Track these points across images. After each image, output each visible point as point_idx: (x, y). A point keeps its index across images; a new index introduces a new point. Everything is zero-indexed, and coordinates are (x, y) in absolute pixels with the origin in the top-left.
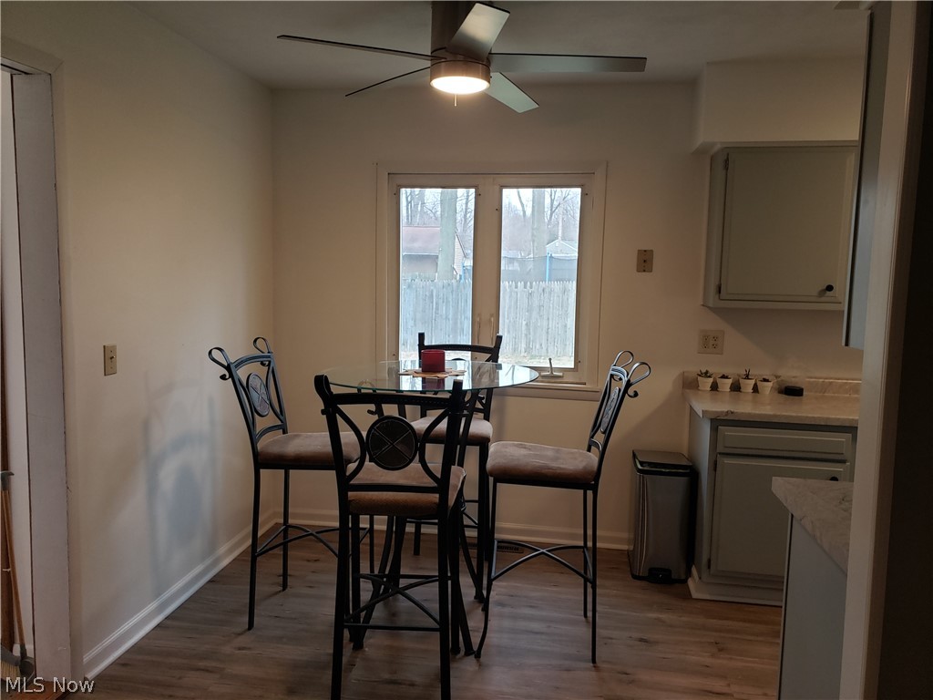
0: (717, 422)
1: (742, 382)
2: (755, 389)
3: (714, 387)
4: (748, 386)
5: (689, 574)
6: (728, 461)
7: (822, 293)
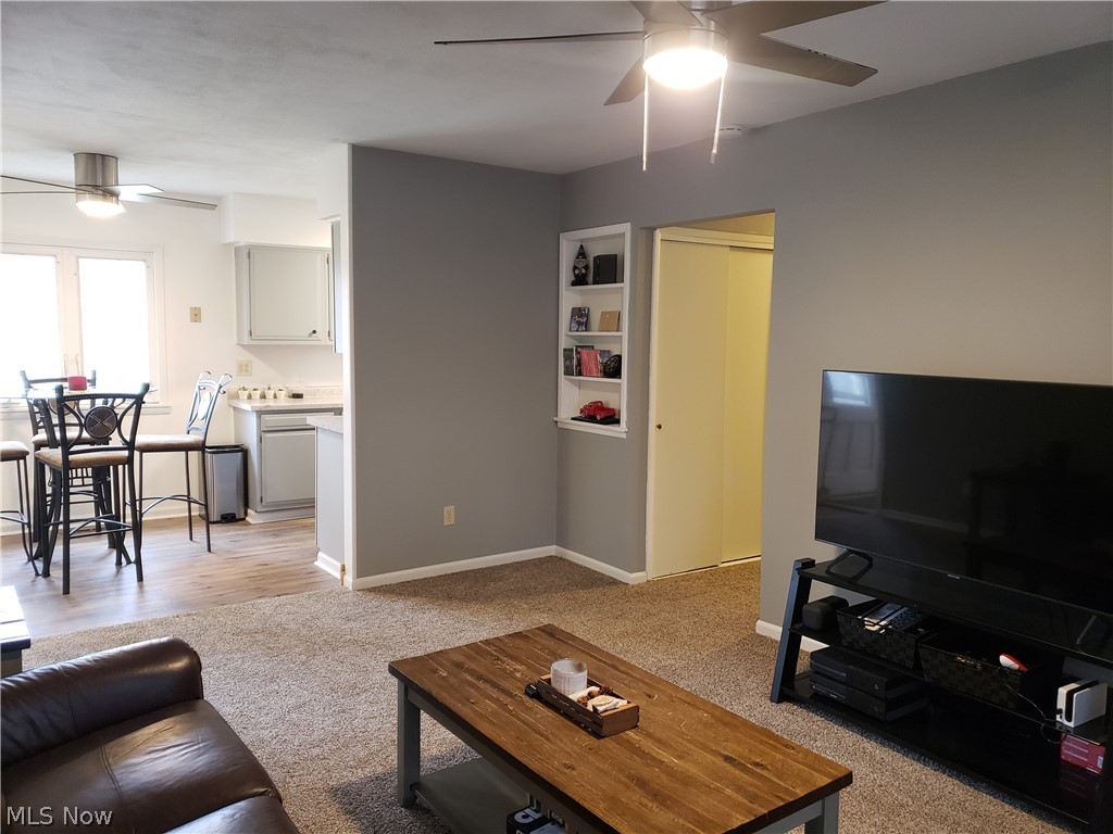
0: (260, 413)
1: (267, 392)
2: (275, 397)
3: (250, 397)
4: (270, 394)
5: (246, 514)
6: (268, 435)
7: (310, 335)
